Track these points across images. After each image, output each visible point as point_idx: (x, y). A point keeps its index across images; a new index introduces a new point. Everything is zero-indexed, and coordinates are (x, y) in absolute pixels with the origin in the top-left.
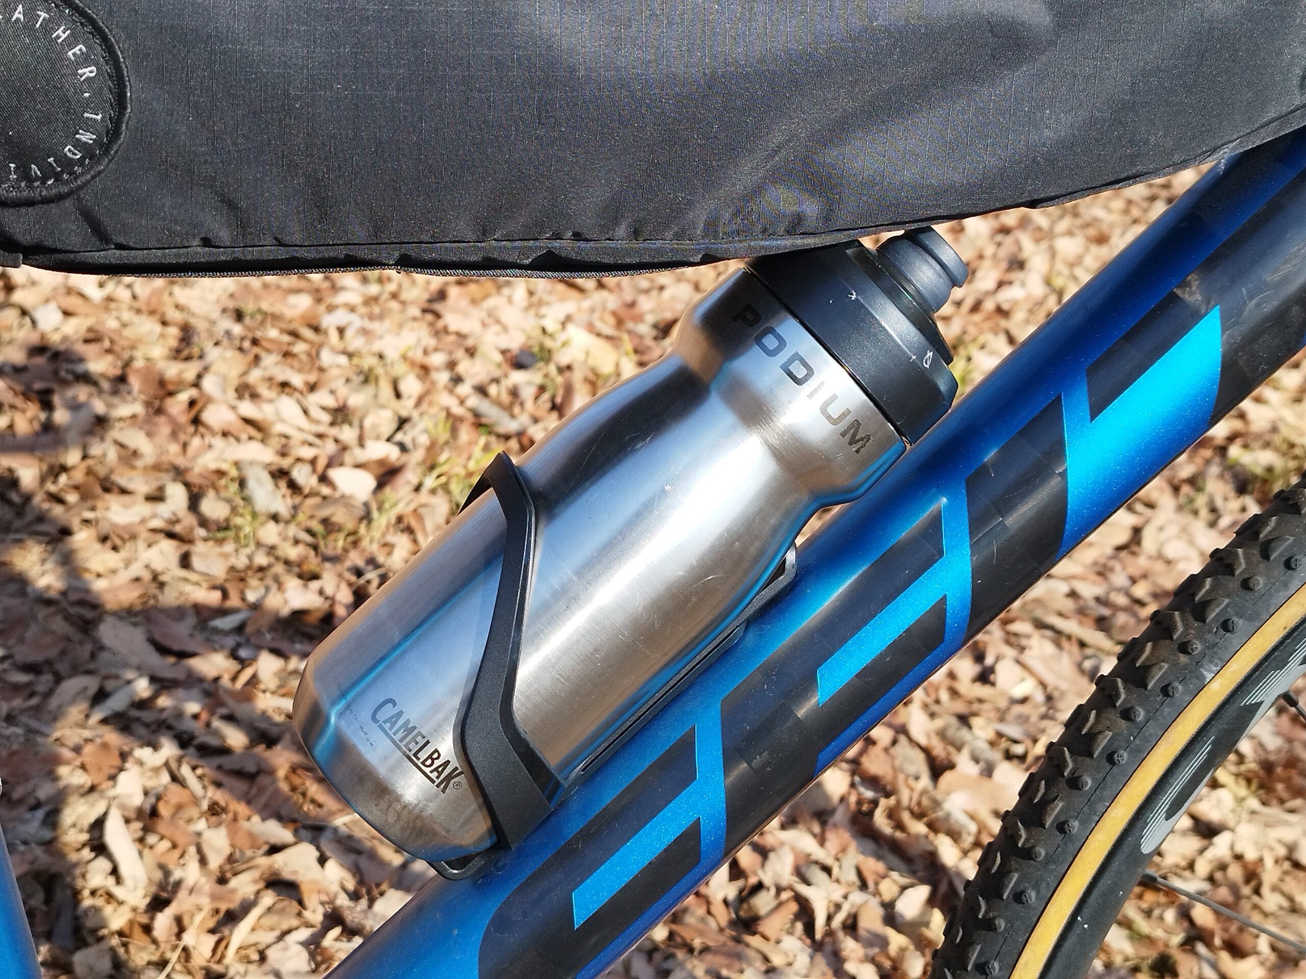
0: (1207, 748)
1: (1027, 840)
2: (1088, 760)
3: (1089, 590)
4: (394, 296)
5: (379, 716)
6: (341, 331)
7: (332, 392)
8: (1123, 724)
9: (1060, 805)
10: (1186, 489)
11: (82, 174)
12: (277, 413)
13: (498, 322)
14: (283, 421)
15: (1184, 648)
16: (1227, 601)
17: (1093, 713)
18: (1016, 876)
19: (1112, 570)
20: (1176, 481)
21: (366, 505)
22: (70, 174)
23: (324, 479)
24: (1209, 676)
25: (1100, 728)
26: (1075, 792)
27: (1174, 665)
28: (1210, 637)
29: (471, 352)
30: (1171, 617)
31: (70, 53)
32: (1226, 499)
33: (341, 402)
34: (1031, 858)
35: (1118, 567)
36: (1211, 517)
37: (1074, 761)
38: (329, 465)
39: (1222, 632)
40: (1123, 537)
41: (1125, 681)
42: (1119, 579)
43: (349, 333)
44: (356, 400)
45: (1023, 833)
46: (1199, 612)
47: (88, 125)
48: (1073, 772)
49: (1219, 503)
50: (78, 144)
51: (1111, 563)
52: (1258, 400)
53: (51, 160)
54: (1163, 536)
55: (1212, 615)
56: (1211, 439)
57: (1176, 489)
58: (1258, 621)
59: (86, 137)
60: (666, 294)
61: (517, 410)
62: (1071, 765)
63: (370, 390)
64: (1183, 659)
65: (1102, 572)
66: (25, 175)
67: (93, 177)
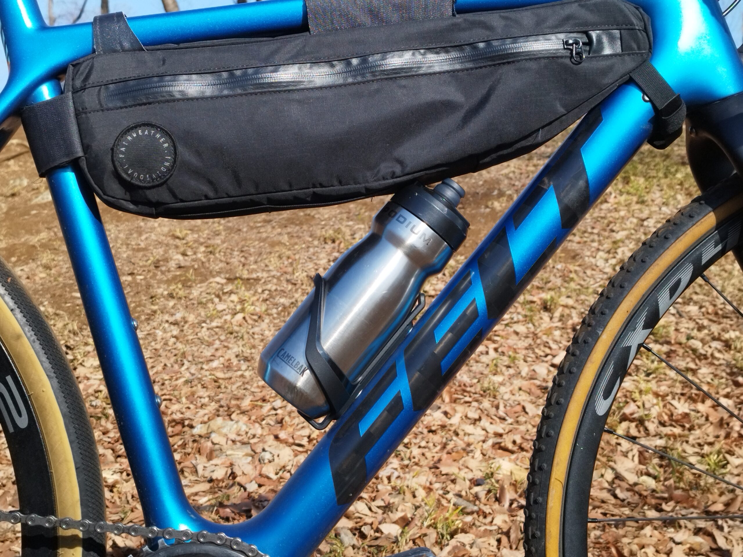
4: (417, 464)
6: (389, 478)
7: (383, 500)
11: (168, 175)
12: (356, 509)
13: (467, 467)
14: (358, 512)
17: (567, 362)
21: (396, 537)
22: (164, 176)
23: (378, 530)
24: (600, 333)
28: (598, 319)
29: (454, 481)
31: (161, 141)
33: (387, 503)
38: (380, 523)
39: (601, 316)
43: (393, 479)
44: (395, 500)
47: (167, 161)
50: (165, 167)
53: (158, 172)
58: (614, 309)
59: (167, 164)
61: (477, 502)
63: (401, 496)
64: (589, 328)
66: (152, 178)
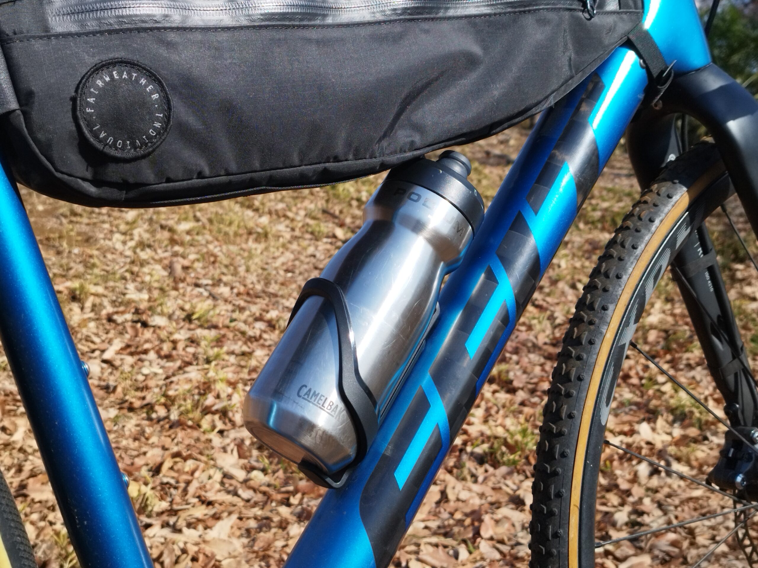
0: (612, 368)
1: (557, 429)
2: (570, 384)
3: (434, 524)
5: (300, 394)
8: (578, 362)
9: (566, 406)
10: (455, 471)
11: (157, 142)
15: (591, 323)
16: (600, 299)
17: (564, 365)
18: (558, 446)
19: (440, 512)
20: (449, 468)
22: (151, 143)
24: (604, 331)
25: (569, 368)
26: (570, 399)
27: (590, 331)
28: (599, 315)
30: (580, 314)
31: (147, 89)
32: (476, 469)
34: (563, 435)
35: (442, 510)
36: (473, 479)
37: (564, 387)
39: (603, 311)
40: (437, 497)
41: (571, 346)
42: (445, 515)
45: (554, 426)
46: (591, 307)
47: (158, 119)
48: (565, 391)
49: (474, 471)
50: (155, 129)
51: (438, 510)
52: (469, 424)
53: (144, 137)
54: (456, 491)
55: (596, 306)
56: (456, 446)
57: (450, 472)
58: (615, 301)
59: (158, 125)
60: (149, 455)
62: (563, 389)
64: (592, 327)
65: (436, 514)
66: (134, 146)
67: (162, 142)
